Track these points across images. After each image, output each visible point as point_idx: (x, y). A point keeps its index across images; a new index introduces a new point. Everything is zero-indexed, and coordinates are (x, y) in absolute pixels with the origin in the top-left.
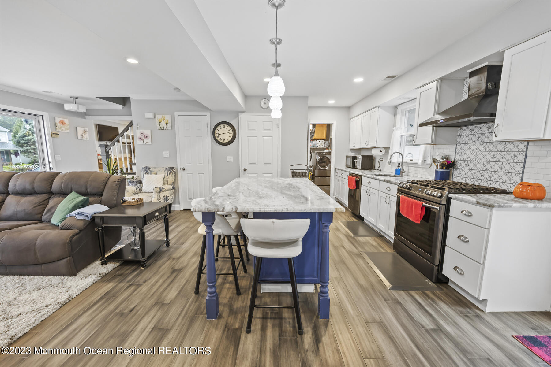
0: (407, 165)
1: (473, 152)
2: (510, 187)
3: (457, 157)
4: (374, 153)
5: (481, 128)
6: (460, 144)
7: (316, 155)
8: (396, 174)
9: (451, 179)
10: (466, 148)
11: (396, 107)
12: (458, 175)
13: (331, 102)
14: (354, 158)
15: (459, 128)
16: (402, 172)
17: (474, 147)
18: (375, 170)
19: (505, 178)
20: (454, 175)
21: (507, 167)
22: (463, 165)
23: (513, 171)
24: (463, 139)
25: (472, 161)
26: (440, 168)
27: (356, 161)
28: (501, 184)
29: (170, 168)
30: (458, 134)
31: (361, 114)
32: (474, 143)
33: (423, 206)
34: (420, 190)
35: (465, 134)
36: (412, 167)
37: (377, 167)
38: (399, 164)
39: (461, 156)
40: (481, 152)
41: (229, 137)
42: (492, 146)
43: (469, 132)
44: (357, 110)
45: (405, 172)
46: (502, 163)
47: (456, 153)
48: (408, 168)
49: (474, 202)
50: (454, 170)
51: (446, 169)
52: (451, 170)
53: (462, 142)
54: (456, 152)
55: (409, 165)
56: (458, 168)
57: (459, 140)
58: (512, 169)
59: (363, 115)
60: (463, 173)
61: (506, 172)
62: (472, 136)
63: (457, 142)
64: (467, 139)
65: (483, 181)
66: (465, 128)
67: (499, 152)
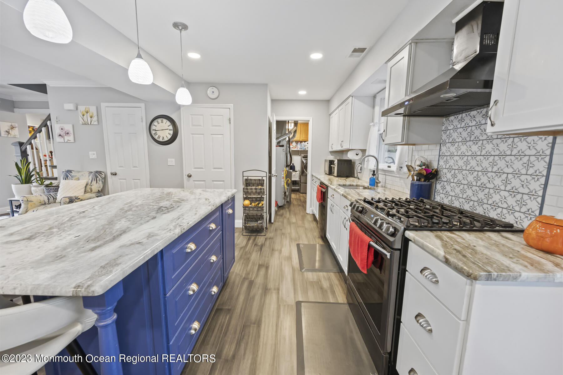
0: (384, 173)
1: (462, 156)
2: (519, 218)
3: (441, 163)
4: (351, 156)
5: (474, 117)
6: (445, 143)
7: (302, 158)
8: (370, 185)
9: (433, 196)
10: (453, 149)
11: (375, 97)
12: (441, 191)
13: (302, 93)
14: (331, 162)
15: (444, 119)
16: (377, 183)
17: (463, 148)
18: (354, 177)
19: (511, 201)
20: (436, 190)
21: (516, 183)
22: (449, 176)
23: (526, 191)
24: (449, 136)
25: (460, 170)
26: (417, 180)
27: (333, 167)
28: (505, 211)
29: (97, 172)
30: (443, 128)
31: (338, 107)
32: (465, 141)
33: (370, 246)
34: (372, 216)
35: (452, 127)
36: (389, 176)
37: (356, 175)
38: (374, 171)
39: (446, 162)
40: (474, 156)
41: (169, 134)
42: (491, 145)
43: (457, 123)
44: (334, 105)
45: (380, 182)
46: (506, 175)
47: (440, 158)
48: (386, 177)
49: (441, 258)
50: (437, 182)
51: (425, 181)
52: (433, 182)
53: (447, 141)
54: (439, 156)
55: (386, 174)
56: (442, 181)
57: (444, 137)
58: (524, 186)
59: (340, 108)
60: (448, 188)
61: (514, 192)
62: (461, 130)
63: (442, 141)
64: (455, 135)
65: (476, 204)
66: (452, 118)
67: (502, 155)
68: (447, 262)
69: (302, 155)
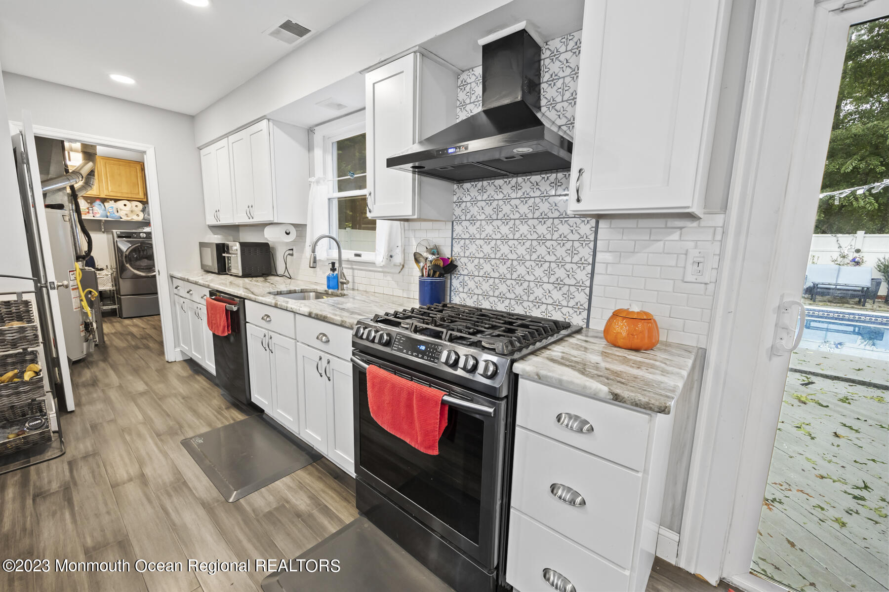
0: (350, 266)
1: (488, 239)
2: (567, 314)
3: (457, 249)
4: (270, 236)
5: (500, 188)
6: (460, 221)
7: (116, 239)
8: (329, 287)
9: (449, 297)
10: (473, 230)
11: (310, 131)
12: (461, 289)
13: (123, 80)
14: (222, 249)
15: (455, 186)
16: (343, 283)
17: (489, 229)
18: (278, 275)
19: (557, 295)
20: (452, 288)
21: (561, 273)
22: (471, 267)
23: (573, 282)
24: (466, 211)
25: (487, 258)
26: (429, 276)
27: (228, 257)
28: (550, 308)
30: (455, 199)
31: (227, 135)
32: (489, 220)
33: (444, 403)
34: (423, 348)
35: (469, 198)
36: (361, 270)
37: (280, 269)
38: (333, 264)
39: (465, 247)
40: (505, 239)
42: (526, 227)
43: (477, 194)
44: (213, 127)
45: (348, 282)
46: (548, 264)
47: (454, 242)
48: (353, 273)
49: (602, 395)
50: (453, 277)
51: (439, 276)
52: (446, 278)
53: (463, 218)
54: (453, 239)
55: (354, 267)
56: (461, 275)
57: (458, 212)
58: (570, 276)
59: (232, 138)
60: (471, 284)
61: (559, 284)
62: (483, 204)
63: (454, 217)
64: (474, 210)
65: (513, 302)
66: (467, 185)
67: (542, 240)
68: (617, 398)
69: (114, 231)
